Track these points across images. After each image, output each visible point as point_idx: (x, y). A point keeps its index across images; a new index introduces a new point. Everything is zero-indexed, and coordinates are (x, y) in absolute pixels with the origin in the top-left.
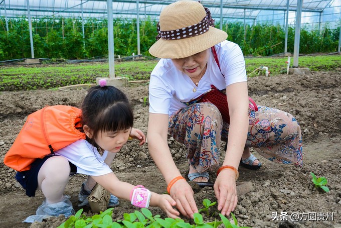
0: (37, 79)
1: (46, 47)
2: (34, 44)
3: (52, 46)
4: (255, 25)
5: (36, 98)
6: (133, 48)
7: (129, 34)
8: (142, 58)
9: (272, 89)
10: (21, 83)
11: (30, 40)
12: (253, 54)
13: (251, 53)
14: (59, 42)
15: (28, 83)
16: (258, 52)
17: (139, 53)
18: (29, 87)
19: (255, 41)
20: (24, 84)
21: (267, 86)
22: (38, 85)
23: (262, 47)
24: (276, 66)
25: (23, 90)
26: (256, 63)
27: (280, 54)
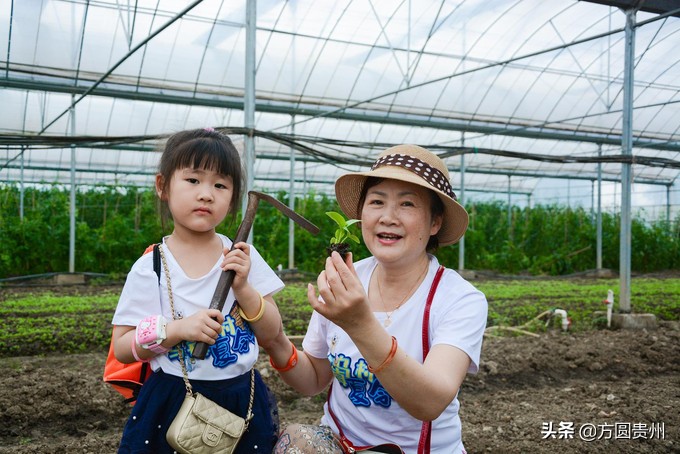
0: (88, 327)
1: (100, 249)
2: (76, 244)
3: (113, 247)
4: (532, 207)
5: (95, 381)
6: (278, 254)
7: (272, 223)
8: (298, 275)
9: (579, 365)
10: (54, 336)
11: (68, 236)
12: (530, 269)
13: (525, 267)
14: (128, 239)
15: (69, 336)
16: (539, 265)
17: (291, 266)
18: (70, 346)
19: (532, 242)
20: (60, 339)
21: (568, 359)
22: (89, 342)
23: (548, 255)
24: (582, 304)
25: (58, 352)
26: (538, 293)
27: (588, 271)
